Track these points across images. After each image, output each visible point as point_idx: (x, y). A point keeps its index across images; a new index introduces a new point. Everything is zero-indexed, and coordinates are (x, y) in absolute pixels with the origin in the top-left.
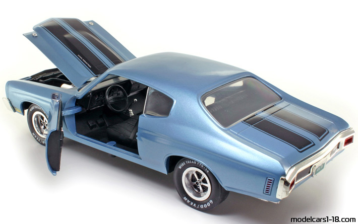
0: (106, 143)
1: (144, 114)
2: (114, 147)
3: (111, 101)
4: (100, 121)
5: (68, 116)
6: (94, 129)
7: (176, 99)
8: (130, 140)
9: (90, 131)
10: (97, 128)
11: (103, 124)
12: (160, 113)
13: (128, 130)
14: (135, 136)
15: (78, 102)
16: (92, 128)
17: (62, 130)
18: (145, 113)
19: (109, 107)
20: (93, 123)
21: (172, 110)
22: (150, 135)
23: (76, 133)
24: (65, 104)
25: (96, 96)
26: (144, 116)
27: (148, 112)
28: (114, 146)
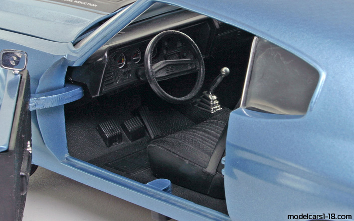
0: (144, 182)
1: (242, 108)
2: (165, 195)
3: (159, 75)
4: (131, 126)
5: (48, 111)
6: (116, 146)
7: (327, 69)
8: (208, 174)
9: (106, 151)
10: (126, 143)
11: (140, 133)
12: (283, 106)
13: (203, 150)
14: (220, 167)
15: (72, 75)
16: (110, 141)
17: (29, 149)
18: (245, 104)
19: (155, 88)
20: (112, 131)
21: (314, 99)
22: (257, 163)
23: (67, 155)
24: (37, 80)
25: (121, 61)
26: (242, 114)
27: (253, 103)
28: (165, 190)
